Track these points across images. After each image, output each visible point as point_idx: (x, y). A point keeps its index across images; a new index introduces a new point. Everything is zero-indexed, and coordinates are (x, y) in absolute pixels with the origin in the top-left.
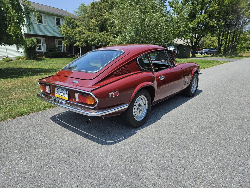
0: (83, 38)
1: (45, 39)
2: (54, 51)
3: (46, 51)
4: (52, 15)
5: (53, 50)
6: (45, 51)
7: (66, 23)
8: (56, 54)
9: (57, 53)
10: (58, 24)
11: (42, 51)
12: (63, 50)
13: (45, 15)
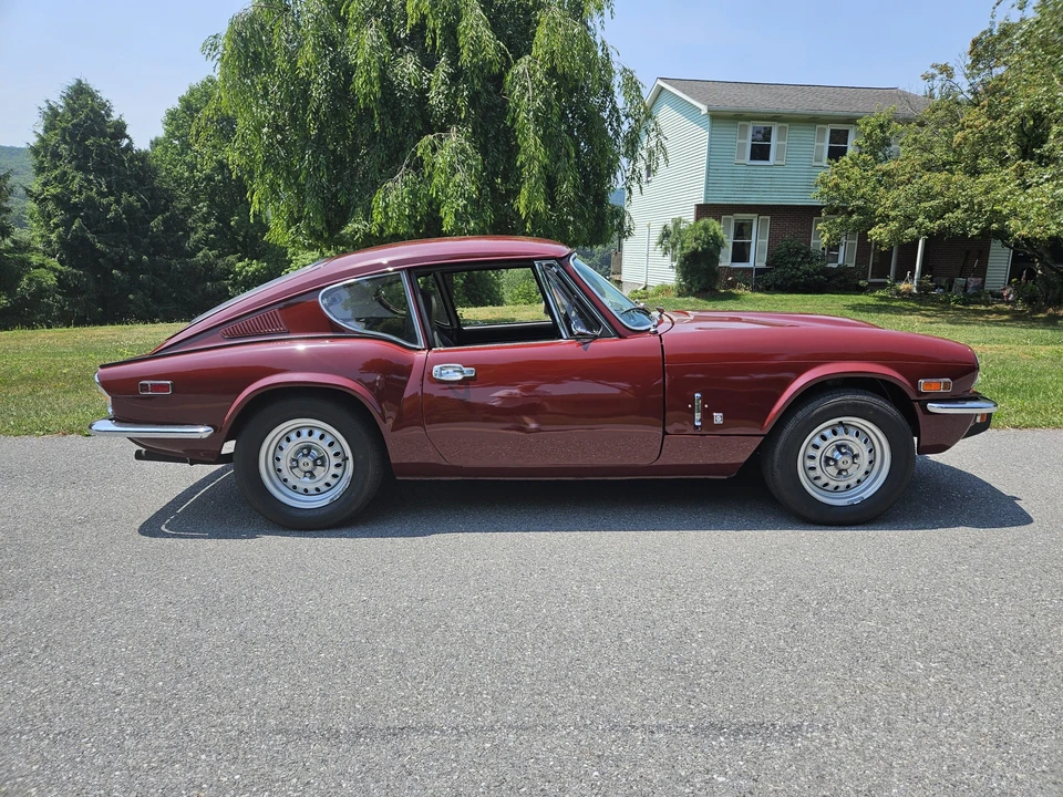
0: (895, 206)
1: (769, 217)
2: (793, 264)
3: (767, 264)
4: (813, 120)
5: (789, 262)
6: (762, 265)
7: (860, 147)
8: (800, 277)
9: (806, 273)
10: (836, 153)
11: (750, 264)
12: (840, 261)
13: (787, 125)
